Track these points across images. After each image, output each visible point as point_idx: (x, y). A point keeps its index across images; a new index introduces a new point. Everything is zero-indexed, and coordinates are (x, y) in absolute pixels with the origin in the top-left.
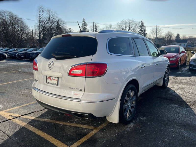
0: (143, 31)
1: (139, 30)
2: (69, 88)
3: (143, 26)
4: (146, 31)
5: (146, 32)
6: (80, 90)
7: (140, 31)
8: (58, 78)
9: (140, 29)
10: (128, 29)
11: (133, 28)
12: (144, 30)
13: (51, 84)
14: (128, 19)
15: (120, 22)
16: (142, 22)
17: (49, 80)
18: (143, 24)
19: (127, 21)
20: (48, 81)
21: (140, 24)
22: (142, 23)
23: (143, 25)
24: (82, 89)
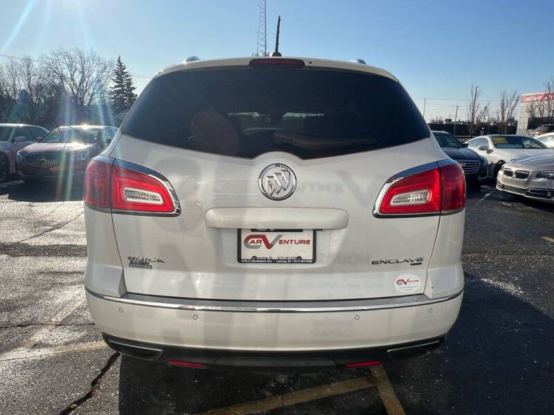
0: (126, 88)
1: (113, 84)
2: (373, 263)
3: (123, 73)
4: (134, 88)
5: (133, 91)
6: (415, 262)
7: (116, 87)
8: (315, 231)
9: (117, 82)
10: (80, 78)
11: (94, 75)
12: (129, 84)
13: (274, 261)
14: (77, 48)
15: (49, 56)
16: (119, 61)
17: (258, 247)
18: (124, 69)
19: (72, 53)
20: (247, 253)
21: (116, 67)
22: (121, 66)
23: (125, 71)
24: (422, 260)
